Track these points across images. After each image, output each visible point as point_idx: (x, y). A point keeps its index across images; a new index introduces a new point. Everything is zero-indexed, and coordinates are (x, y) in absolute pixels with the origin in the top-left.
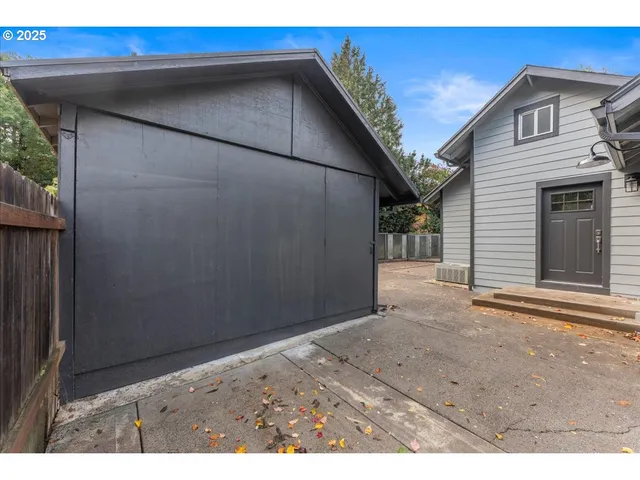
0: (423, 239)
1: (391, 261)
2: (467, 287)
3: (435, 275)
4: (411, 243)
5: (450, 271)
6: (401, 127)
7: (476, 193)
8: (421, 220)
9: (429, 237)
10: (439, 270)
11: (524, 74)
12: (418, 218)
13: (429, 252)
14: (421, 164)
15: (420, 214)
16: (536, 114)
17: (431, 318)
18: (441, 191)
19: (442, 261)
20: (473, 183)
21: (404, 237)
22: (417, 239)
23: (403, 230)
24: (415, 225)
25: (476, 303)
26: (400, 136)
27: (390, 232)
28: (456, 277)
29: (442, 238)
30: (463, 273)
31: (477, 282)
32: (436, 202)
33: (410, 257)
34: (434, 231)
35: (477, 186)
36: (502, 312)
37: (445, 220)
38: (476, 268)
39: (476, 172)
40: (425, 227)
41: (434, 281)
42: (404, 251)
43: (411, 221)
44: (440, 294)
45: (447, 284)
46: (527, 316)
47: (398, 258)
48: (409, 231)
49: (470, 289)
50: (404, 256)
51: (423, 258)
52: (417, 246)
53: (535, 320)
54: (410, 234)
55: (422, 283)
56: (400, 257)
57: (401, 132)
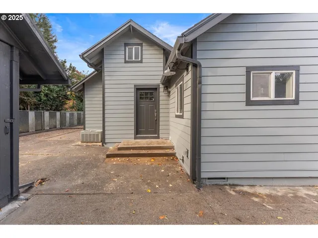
0: (72, 115)
1: (47, 131)
2: (101, 144)
3: (81, 138)
4: (63, 117)
5: (90, 135)
6: (55, 41)
7: (106, 86)
8: (70, 103)
9: (76, 113)
10: (83, 135)
11: (129, 24)
12: (68, 102)
13: (76, 122)
14: (70, 70)
15: (70, 100)
16: (134, 48)
17: (79, 182)
18: (84, 84)
19: (84, 129)
20: (104, 80)
21: (58, 114)
22: (68, 115)
23: (57, 109)
24: (66, 106)
25: (109, 156)
26: (55, 47)
27: (47, 110)
28: (94, 139)
29: (84, 115)
30: (98, 135)
31: (107, 141)
32: (80, 91)
33: (63, 126)
34: (78, 110)
35: (106, 82)
36: (123, 159)
37: (86, 103)
38: (106, 132)
39: (106, 74)
40: (72, 107)
41: (80, 143)
42: (58, 123)
43: (63, 104)
44: (85, 153)
45: (89, 144)
46: (135, 158)
47: (53, 128)
48: (62, 110)
49: (103, 145)
50: (58, 126)
51: (71, 126)
52: (68, 119)
53: (139, 159)
54: (62, 112)
55: (71, 146)
56: (55, 127)
57: (55, 44)
